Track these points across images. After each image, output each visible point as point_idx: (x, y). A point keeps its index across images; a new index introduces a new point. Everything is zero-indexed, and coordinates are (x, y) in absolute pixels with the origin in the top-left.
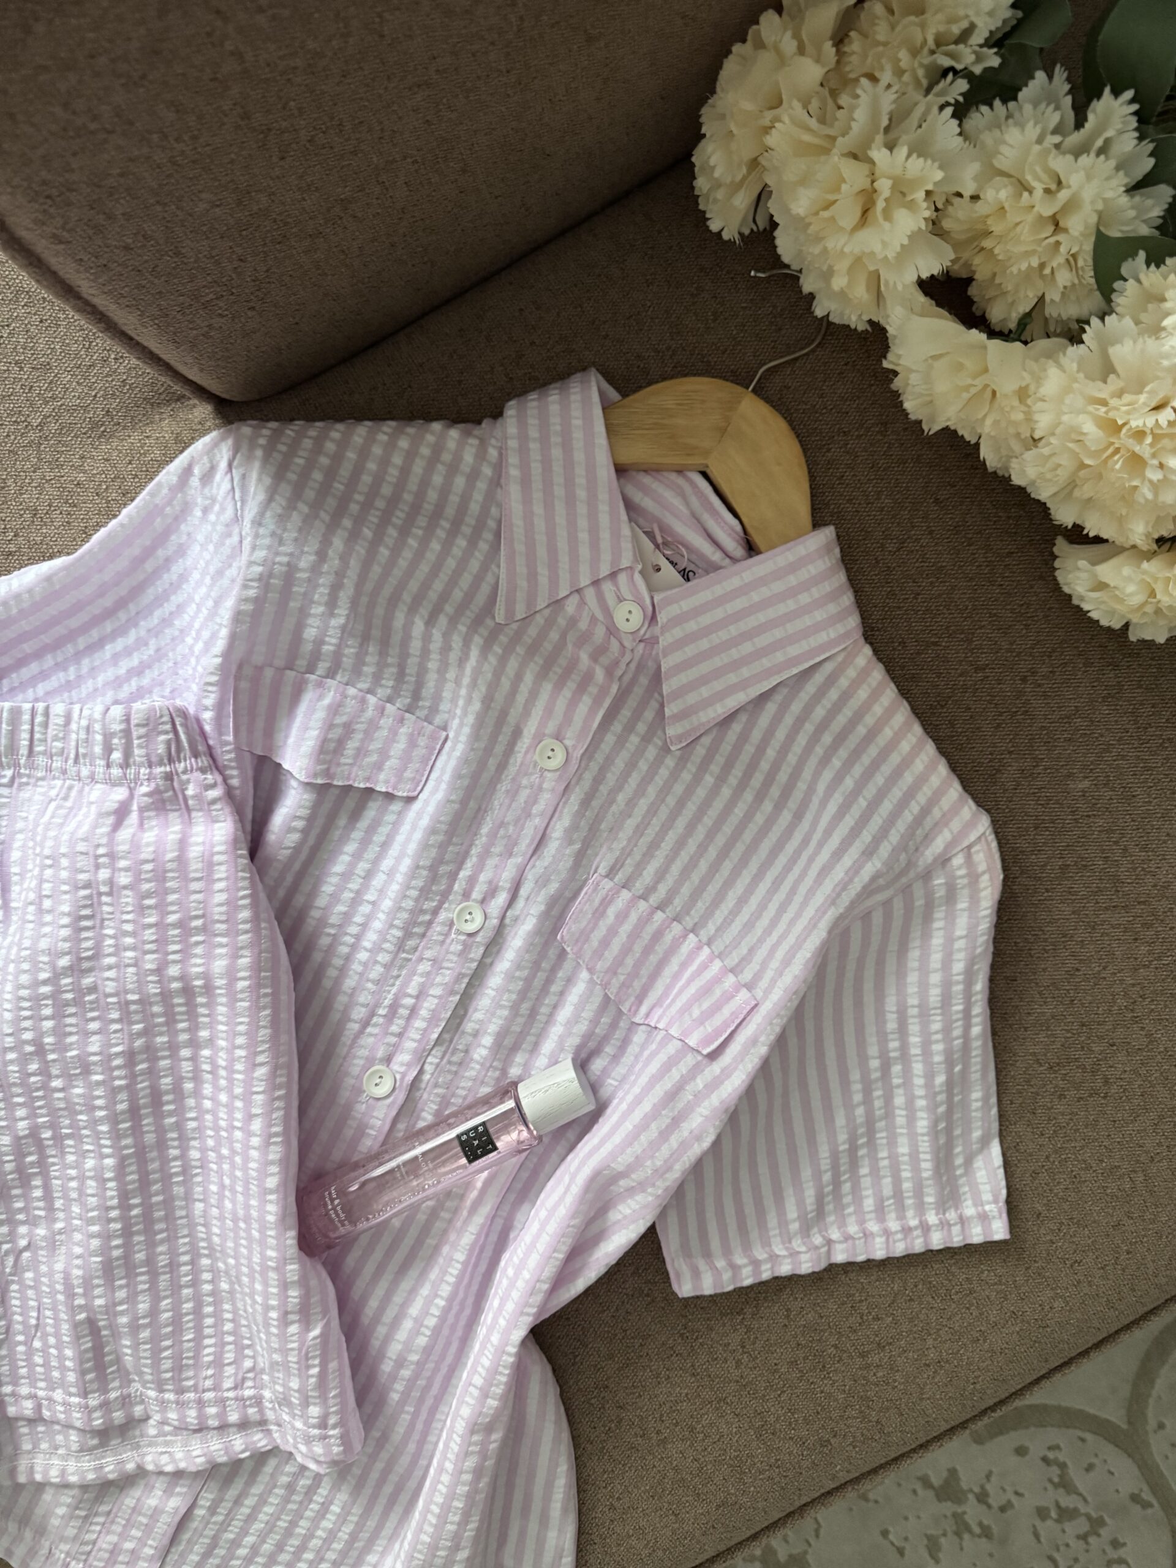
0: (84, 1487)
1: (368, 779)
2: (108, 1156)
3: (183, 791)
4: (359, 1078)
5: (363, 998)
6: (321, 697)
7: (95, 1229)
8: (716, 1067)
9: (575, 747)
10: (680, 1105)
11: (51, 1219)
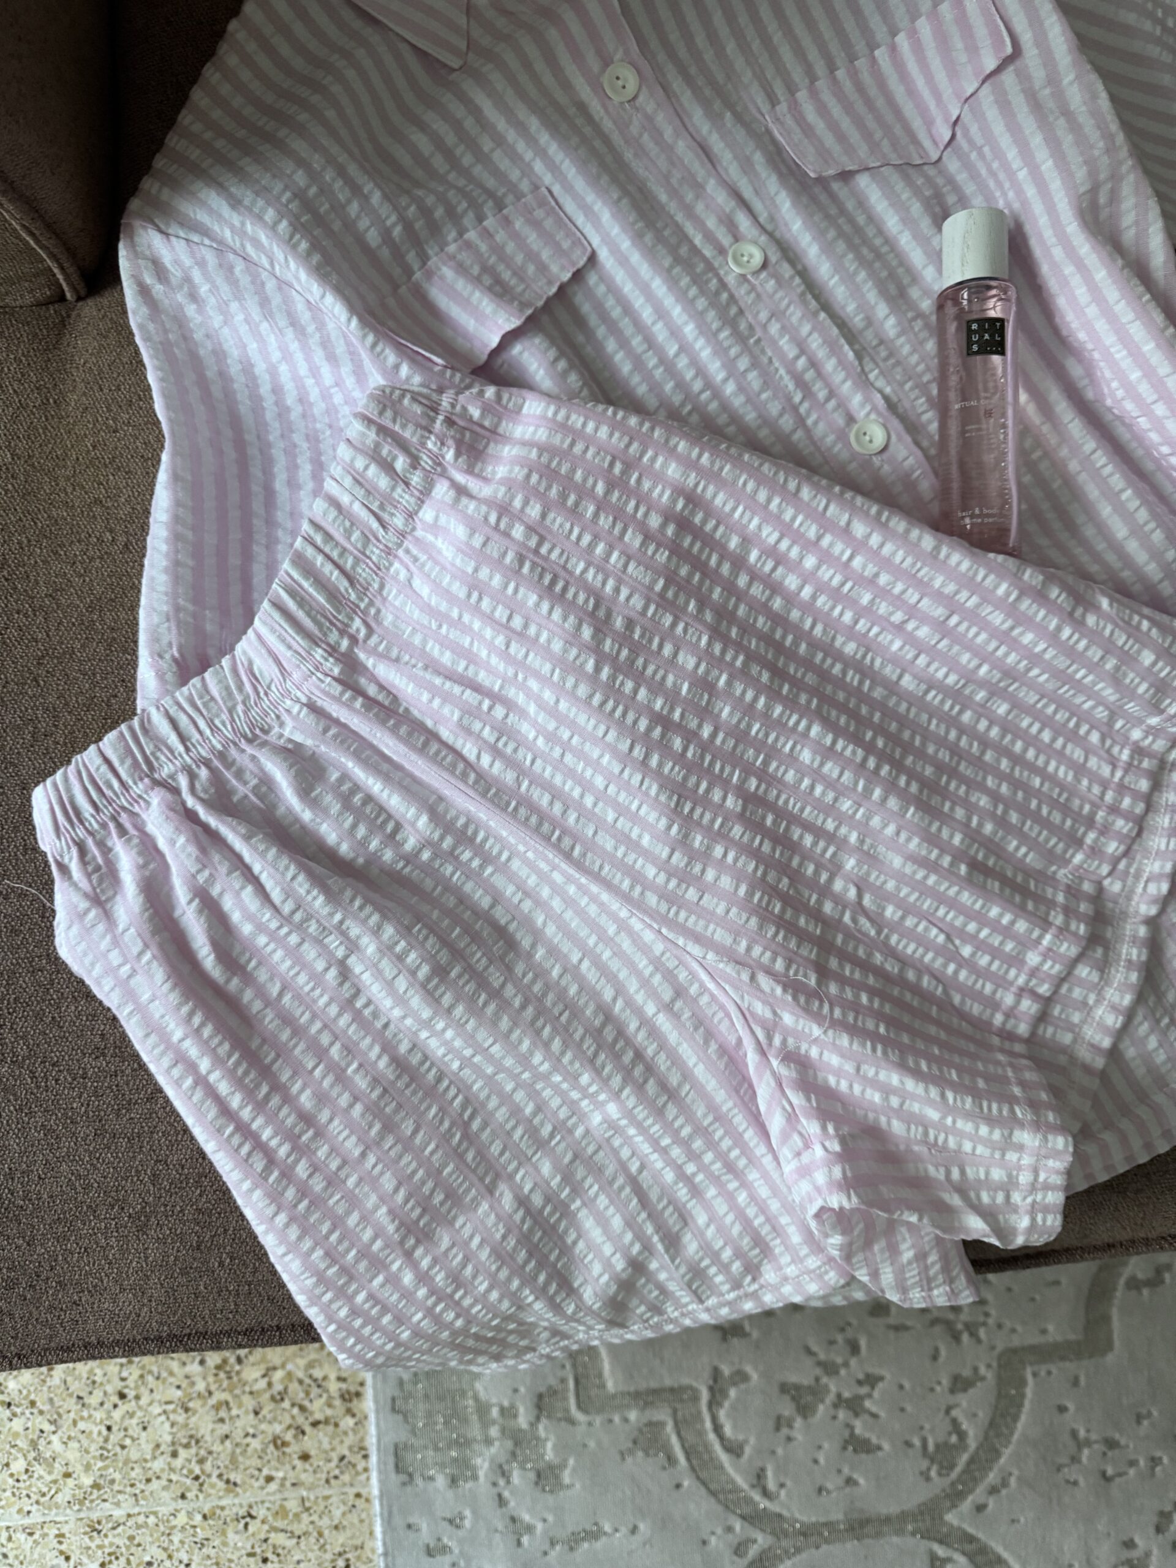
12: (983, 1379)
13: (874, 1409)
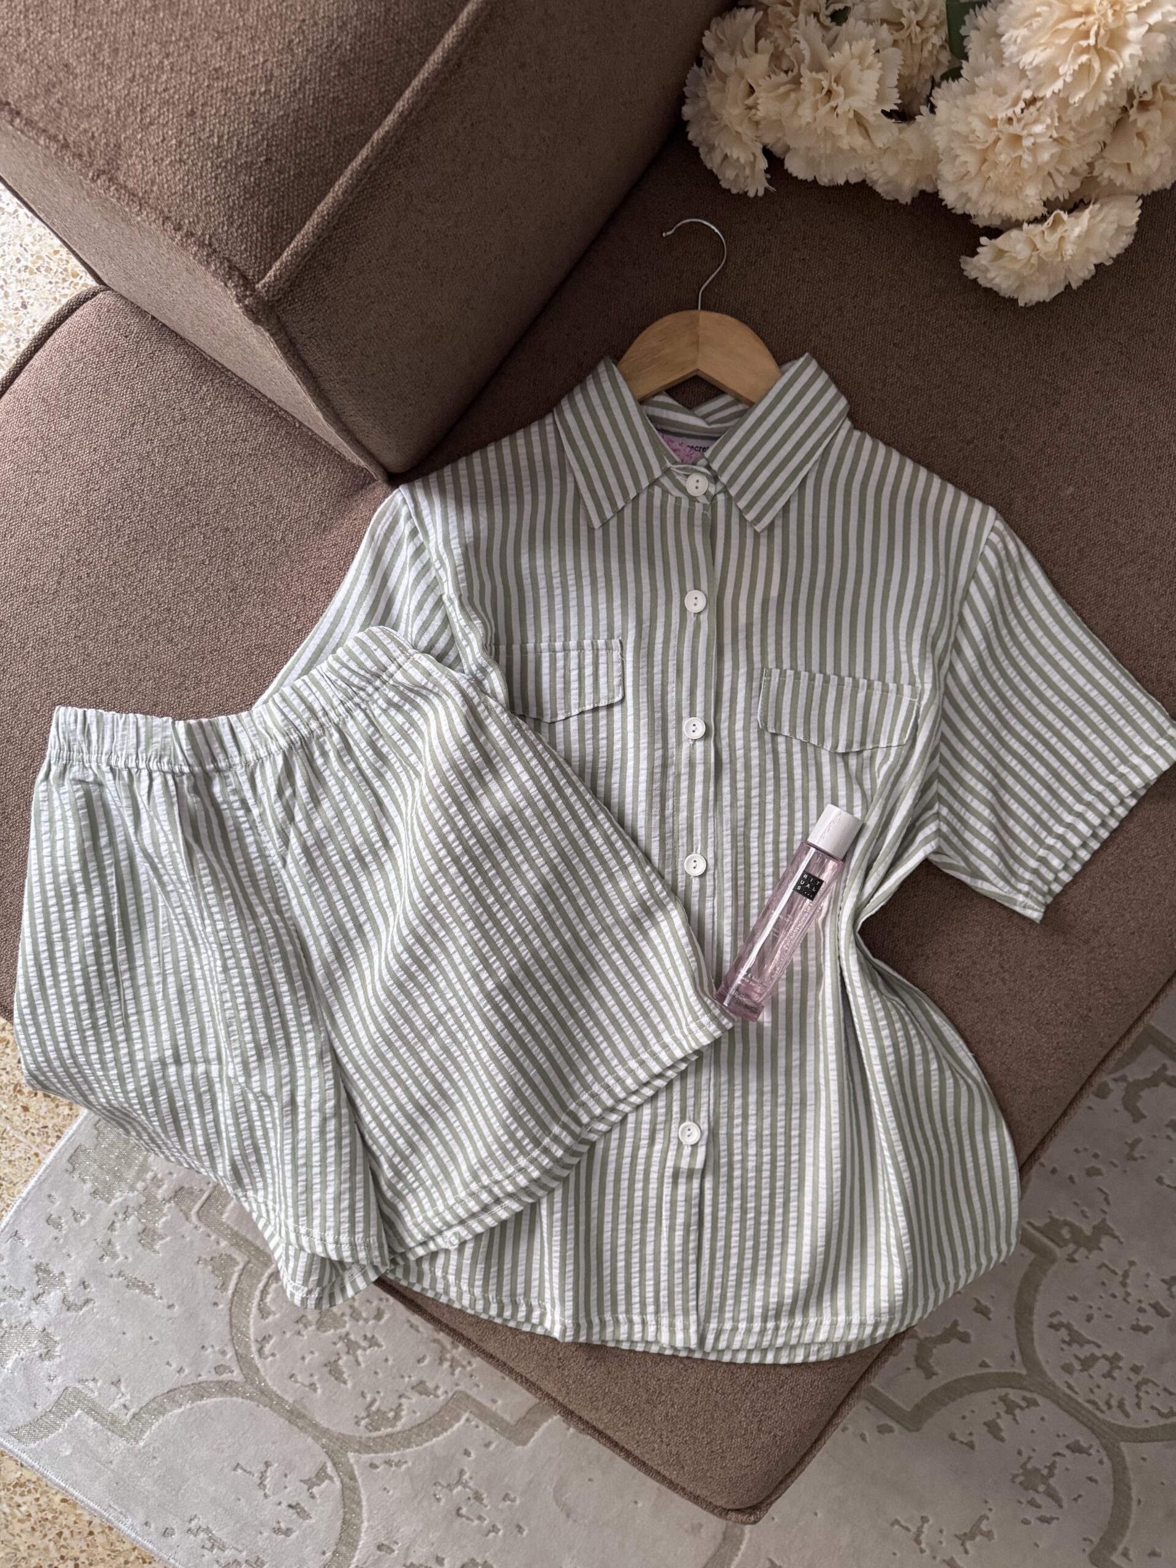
12: (437, 1396)
13: (361, 1359)
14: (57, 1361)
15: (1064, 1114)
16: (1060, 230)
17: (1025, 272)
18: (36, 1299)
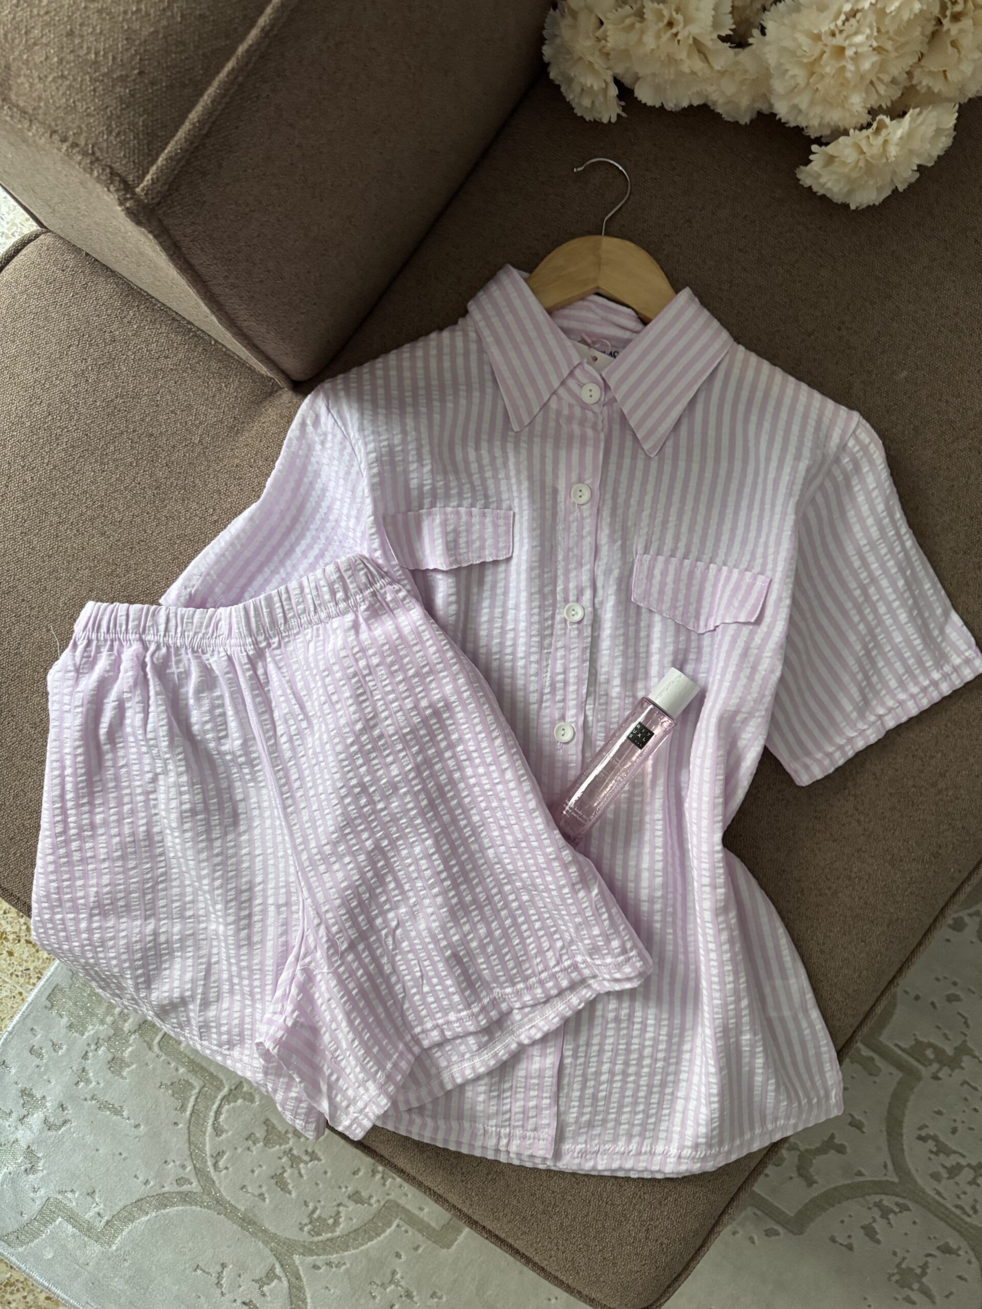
0: (490, 1073)
1: (480, 557)
2: (427, 839)
3: (384, 599)
4: (551, 735)
5: (532, 687)
6: (433, 520)
7: (436, 890)
8: (764, 627)
9: (593, 483)
10: (752, 659)
11: (406, 899)
12: (370, 1205)
13: (303, 1171)
14: (40, 1174)
15: (920, 944)
16: (884, 132)
17: (854, 175)
18: (21, 1120)
